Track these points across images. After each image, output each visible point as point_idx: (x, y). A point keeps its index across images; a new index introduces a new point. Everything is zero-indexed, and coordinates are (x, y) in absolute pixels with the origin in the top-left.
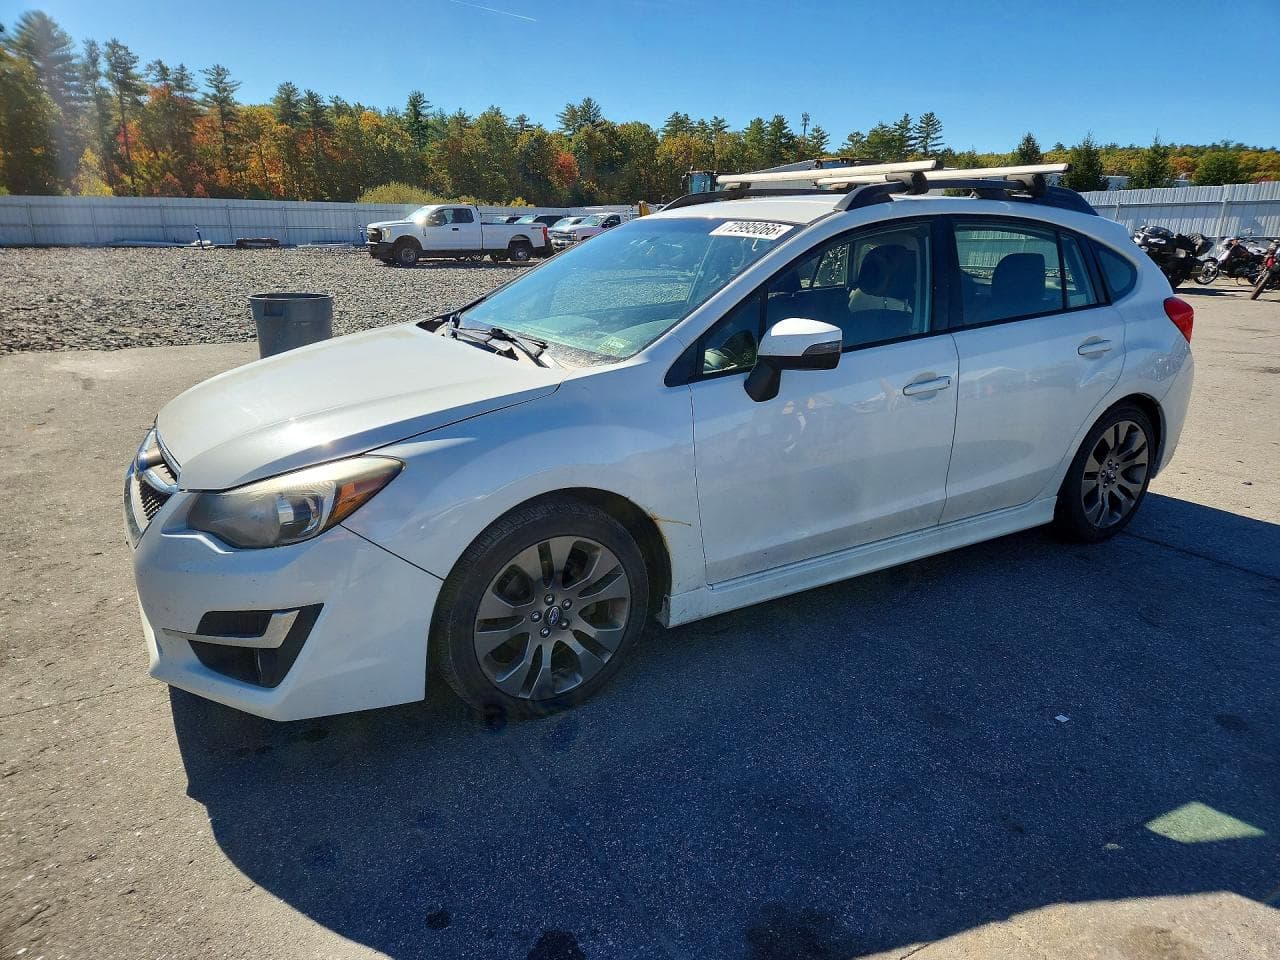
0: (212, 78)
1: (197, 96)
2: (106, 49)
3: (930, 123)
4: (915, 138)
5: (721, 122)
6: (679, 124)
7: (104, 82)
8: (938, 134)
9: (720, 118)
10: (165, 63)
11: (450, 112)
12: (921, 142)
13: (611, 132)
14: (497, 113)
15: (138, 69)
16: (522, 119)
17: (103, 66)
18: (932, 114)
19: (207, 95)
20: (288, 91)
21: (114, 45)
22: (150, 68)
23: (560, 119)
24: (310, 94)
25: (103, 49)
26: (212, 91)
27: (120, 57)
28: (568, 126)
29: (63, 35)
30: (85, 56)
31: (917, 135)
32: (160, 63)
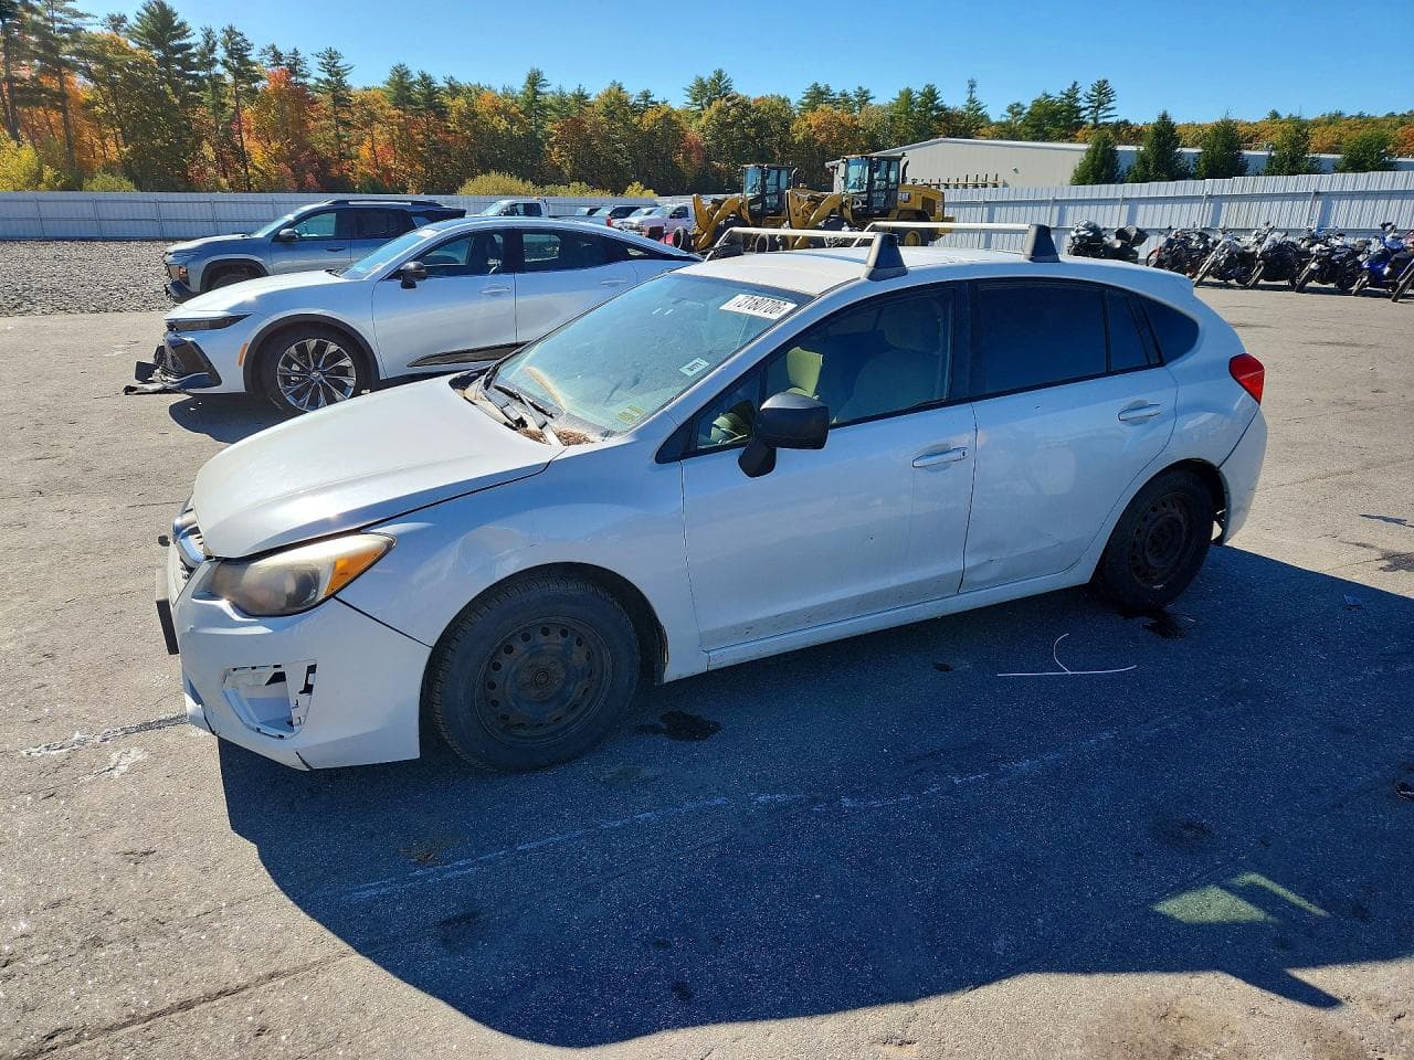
0: (324, 61)
1: (311, 82)
2: (223, 35)
3: (1103, 93)
4: (1085, 109)
5: (866, 92)
6: (818, 96)
7: (219, 69)
8: (1110, 105)
9: (865, 89)
10: (279, 48)
11: (570, 89)
12: (1091, 113)
13: (745, 107)
14: (620, 89)
15: (253, 56)
16: (646, 96)
17: (220, 53)
18: (1105, 82)
19: (319, 80)
20: (401, 74)
21: (231, 32)
22: (264, 52)
23: (688, 93)
24: (424, 77)
25: (219, 35)
26: (325, 76)
27: (237, 44)
28: (696, 100)
29: (182, 24)
30: (203, 44)
31: (1087, 105)
32: (273, 47)
